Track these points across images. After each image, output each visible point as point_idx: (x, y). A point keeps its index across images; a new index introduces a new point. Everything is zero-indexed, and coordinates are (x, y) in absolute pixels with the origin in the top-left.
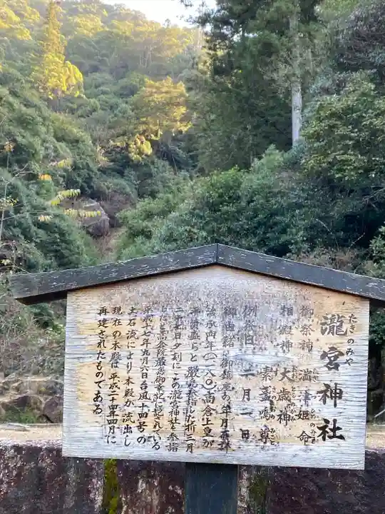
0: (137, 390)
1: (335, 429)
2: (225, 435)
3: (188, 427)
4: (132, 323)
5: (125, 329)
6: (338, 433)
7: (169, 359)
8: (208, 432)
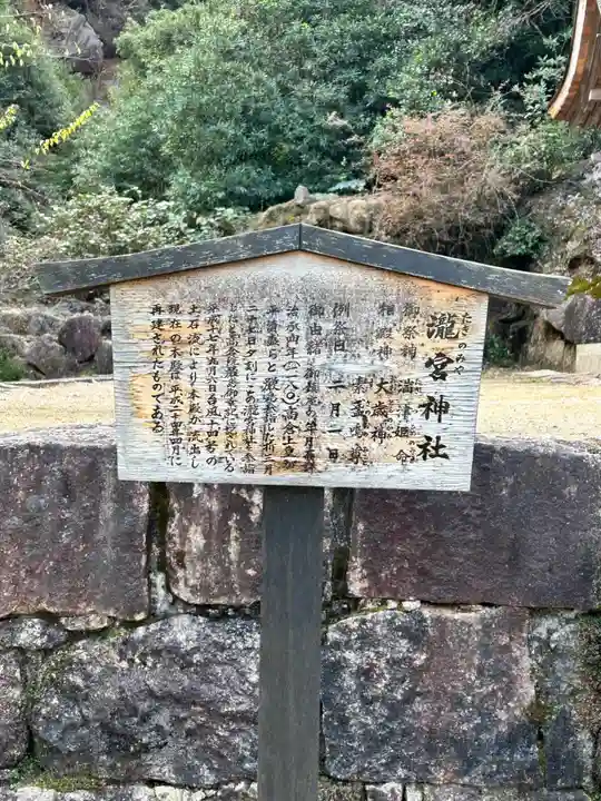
0: (203, 402)
1: (437, 448)
2: (310, 455)
3: (266, 447)
4: (194, 324)
5: (185, 333)
6: (441, 451)
7: (241, 369)
8: (290, 451)
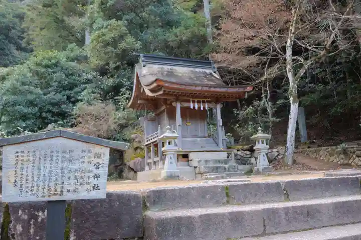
0: (30, 178)
1: (98, 187)
2: (62, 191)
3: (49, 190)
4: (28, 156)
5: (25, 159)
6: (98, 188)
7: (42, 168)
8: (56, 190)
